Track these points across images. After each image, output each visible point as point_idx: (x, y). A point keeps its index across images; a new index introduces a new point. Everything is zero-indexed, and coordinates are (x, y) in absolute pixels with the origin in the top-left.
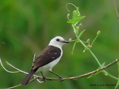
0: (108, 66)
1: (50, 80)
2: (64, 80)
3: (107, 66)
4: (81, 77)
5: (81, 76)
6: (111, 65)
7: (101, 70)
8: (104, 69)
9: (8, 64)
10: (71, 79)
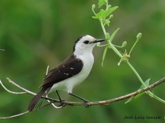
0: (155, 86)
1: (70, 104)
2: (91, 105)
3: (153, 85)
4: (116, 101)
5: (116, 99)
6: (158, 84)
7: (144, 91)
8: (148, 89)
9: (10, 81)
10: (101, 104)
